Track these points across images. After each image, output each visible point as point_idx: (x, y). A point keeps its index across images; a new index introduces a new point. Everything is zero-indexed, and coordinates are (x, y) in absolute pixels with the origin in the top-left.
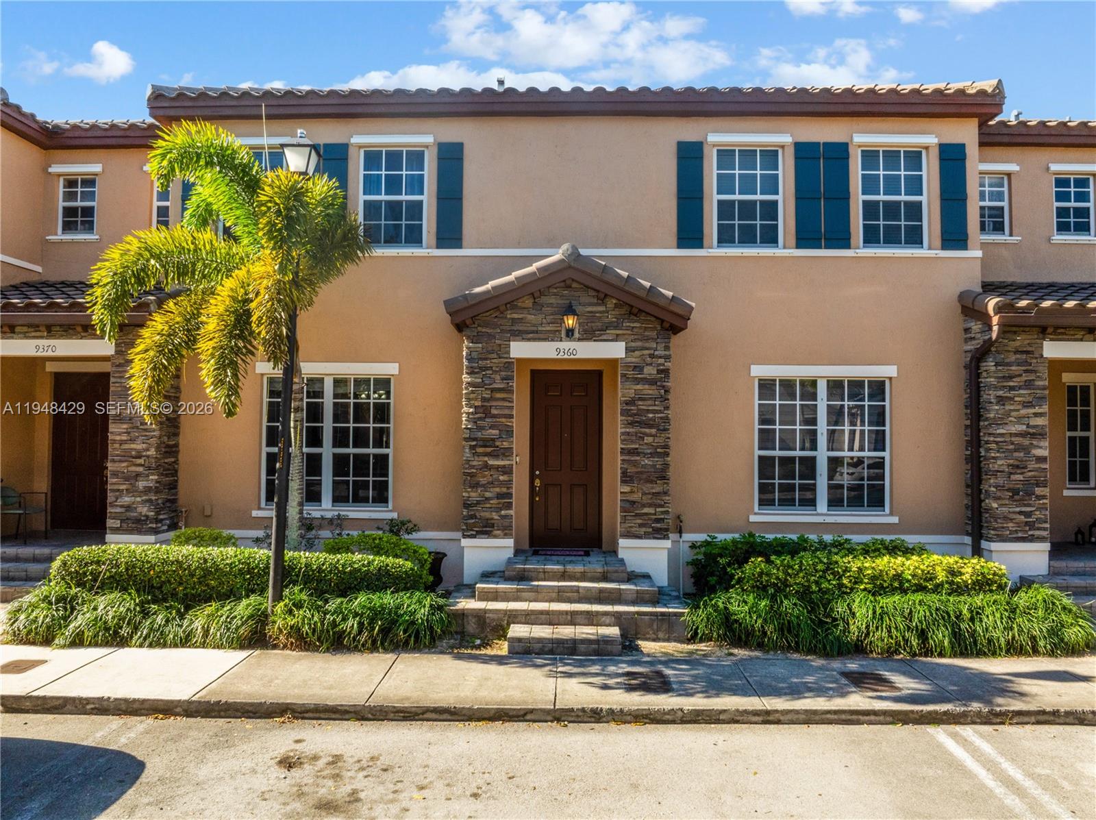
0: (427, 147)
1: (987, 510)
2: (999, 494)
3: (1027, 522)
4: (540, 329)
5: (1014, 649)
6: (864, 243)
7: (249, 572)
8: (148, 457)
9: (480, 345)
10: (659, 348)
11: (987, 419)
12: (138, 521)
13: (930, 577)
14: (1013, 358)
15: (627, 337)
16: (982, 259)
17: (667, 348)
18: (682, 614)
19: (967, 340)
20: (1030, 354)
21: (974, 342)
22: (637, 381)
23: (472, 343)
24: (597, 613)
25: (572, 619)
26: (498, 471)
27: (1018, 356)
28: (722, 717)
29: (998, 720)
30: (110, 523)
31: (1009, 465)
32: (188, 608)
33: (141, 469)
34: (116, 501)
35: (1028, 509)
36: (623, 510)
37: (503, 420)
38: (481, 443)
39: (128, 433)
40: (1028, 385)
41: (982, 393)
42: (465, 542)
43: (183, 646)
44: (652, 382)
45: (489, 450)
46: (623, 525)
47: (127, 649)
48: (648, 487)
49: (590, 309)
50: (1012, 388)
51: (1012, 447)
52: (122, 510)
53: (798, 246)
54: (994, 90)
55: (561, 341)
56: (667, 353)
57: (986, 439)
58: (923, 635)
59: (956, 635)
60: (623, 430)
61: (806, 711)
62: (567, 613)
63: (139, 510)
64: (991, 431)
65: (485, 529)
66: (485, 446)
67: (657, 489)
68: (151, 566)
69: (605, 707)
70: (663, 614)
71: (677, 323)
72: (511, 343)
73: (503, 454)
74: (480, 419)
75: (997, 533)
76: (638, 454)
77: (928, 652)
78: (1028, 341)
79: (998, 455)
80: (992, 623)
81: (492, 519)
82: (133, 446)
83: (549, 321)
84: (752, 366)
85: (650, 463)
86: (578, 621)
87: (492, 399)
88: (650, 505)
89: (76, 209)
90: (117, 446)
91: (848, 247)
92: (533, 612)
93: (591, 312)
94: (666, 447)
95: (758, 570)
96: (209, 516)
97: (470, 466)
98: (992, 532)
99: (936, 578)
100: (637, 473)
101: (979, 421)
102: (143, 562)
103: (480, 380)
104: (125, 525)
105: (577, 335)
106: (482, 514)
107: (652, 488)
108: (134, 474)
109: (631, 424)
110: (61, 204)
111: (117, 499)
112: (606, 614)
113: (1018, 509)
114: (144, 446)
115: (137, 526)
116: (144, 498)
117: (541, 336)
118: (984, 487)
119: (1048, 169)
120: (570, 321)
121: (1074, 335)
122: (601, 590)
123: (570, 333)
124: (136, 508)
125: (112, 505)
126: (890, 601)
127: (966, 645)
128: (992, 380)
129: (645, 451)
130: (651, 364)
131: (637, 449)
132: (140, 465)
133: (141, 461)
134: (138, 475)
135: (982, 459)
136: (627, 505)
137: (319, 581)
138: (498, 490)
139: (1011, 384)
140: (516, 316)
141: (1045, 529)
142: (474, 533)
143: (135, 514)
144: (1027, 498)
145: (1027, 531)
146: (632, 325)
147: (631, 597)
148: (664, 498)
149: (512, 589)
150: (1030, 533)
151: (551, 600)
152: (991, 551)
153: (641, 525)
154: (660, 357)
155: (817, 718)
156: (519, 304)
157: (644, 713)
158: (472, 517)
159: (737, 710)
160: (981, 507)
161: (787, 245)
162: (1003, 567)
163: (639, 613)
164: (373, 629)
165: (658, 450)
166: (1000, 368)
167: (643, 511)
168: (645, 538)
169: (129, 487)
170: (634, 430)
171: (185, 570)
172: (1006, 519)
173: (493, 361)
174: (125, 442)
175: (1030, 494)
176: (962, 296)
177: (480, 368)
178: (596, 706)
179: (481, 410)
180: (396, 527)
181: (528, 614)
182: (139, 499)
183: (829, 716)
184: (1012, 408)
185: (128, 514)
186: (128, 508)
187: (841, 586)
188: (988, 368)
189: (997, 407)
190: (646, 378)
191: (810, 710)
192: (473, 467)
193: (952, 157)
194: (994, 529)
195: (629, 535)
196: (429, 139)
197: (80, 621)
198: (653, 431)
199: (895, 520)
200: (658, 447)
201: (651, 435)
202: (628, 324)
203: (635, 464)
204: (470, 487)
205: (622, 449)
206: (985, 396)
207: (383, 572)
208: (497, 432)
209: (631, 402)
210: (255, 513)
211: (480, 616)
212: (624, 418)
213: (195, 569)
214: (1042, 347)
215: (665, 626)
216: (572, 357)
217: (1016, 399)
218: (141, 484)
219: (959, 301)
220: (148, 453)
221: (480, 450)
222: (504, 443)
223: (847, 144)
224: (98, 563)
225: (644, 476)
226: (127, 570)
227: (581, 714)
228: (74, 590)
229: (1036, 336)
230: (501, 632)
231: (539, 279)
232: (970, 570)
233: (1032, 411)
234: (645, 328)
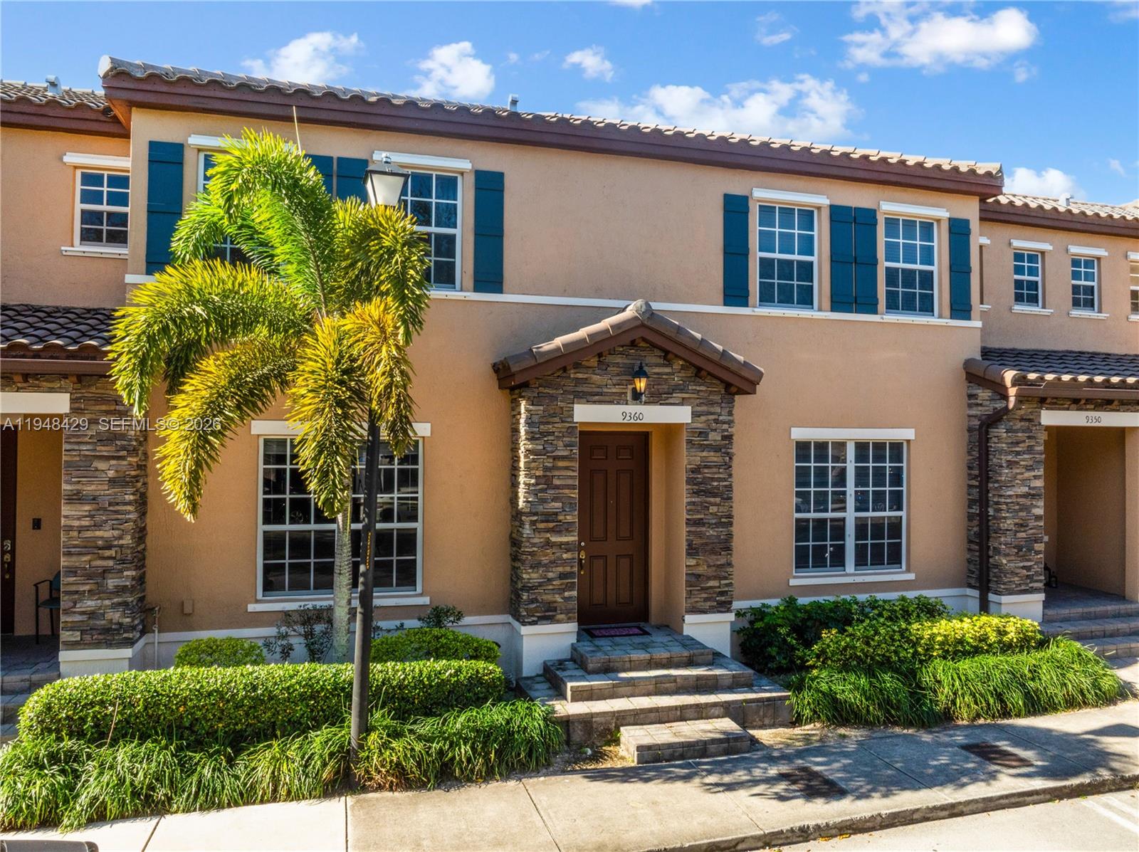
0: (462, 174)
1: (996, 566)
2: (1007, 551)
3: (1027, 576)
4: (605, 390)
5: (1072, 703)
6: (887, 308)
8: (121, 546)
9: (541, 408)
10: (723, 413)
11: (997, 481)
12: (106, 630)
13: (983, 639)
14: (1019, 425)
15: (692, 400)
16: (982, 330)
17: (730, 414)
18: (787, 698)
19: (970, 406)
20: (1031, 421)
21: (980, 408)
22: (703, 448)
23: (533, 405)
24: (707, 704)
25: (681, 714)
26: (561, 548)
27: (1023, 423)
29: (1128, 786)
30: (65, 636)
31: (1016, 524)
32: (238, 751)
33: (111, 563)
34: (74, 607)
35: (1029, 564)
36: (689, 584)
37: (567, 491)
38: (543, 518)
39: (92, 517)
40: (1030, 450)
41: (991, 457)
42: (525, 630)
43: (247, 803)
44: (717, 449)
45: (551, 525)
46: (689, 601)
47: (168, 817)
48: (713, 559)
49: (657, 370)
50: (1018, 453)
51: (1017, 507)
52: (84, 618)
53: (833, 309)
54: (996, 173)
55: (627, 404)
56: (730, 418)
57: (995, 500)
60: (689, 500)
61: (984, 799)
62: (676, 708)
63: (109, 616)
64: (1002, 493)
65: (548, 615)
66: (547, 521)
67: (722, 561)
68: (181, 701)
69: (812, 823)
70: (769, 699)
71: (745, 386)
72: (576, 406)
73: (567, 530)
74: (542, 491)
75: (1006, 587)
76: (704, 525)
78: (1030, 410)
79: (1007, 515)
80: (1048, 680)
81: (555, 602)
82: (98, 533)
83: (615, 382)
84: (792, 429)
85: (715, 534)
86: (687, 715)
87: (554, 468)
88: (715, 578)
90: (75, 534)
91: (875, 312)
92: (643, 711)
93: (658, 374)
94: (730, 516)
96: (190, 614)
97: (531, 543)
98: (1002, 586)
99: (988, 638)
100: (702, 544)
101: (988, 482)
102: (168, 696)
103: (541, 447)
104: (87, 638)
105: (644, 398)
106: (545, 597)
107: (717, 560)
108: (100, 570)
109: (697, 493)
111: (75, 603)
112: (715, 705)
113: (1022, 564)
114: (116, 533)
115: (105, 637)
116: (115, 600)
117: (607, 398)
118: (993, 544)
119: (1010, 244)
120: (641, 384)
121: (1062, 404)
122: (698, 678)
123: (637, 396)
124: (103, 615)
125: (67, 612)
126: (965, 665)
128: (1004, 445)
129: (711, 521)
130: (715, 430)
131: (702, 519)
132: (110, 558)
133: (112, 553)
134: (106, 571)
135: (990, 518)
136: (693, 579)
137: (404, 699)
138: (560, 569)
139: (1017, 449)
140: (580, 376)
141: (1040, 581)
142: (535, 619)
143: (103, 622)
144: (1028, 554)
145: (1028, 584)
146: (698, 388)
147: (728, 682)
148: (728, 570)
149: (608, 684)
150: (1031, 585)
151: (648, 694)
152: (1001, 604)
153: (706, 600)
154: (724, 423)
156: (583, 363)
157: (848, 824)
158: (532, 601)
159: (928, 808)
160: (988, 562)
161: (822, 307)
162: (1036, 624)
163: (746, 701)
164: (488, 753)
165: (723, 520)
166: (1010, 434)
167: (708, 585)
168: (710, 613)
169: (94, 587)
170: (699, 500)
172: (1014, 573)
173: (556, 425)
174: (87, 528)
175: (1030, 549)
176: (968, 364)
177: (541, 433)
178: (801, 824)
179: (543, 481)
180: (437, 616)
181: (637, 714)
182: (107, 602)
183: (1002, 801)
184: (1018, 471)
185: (91, 622)
186: (92, 614)
187: (916, 653)
188: (999, 434)
189: (1007, 471)
190: (711, 445)
191: (988, 798)
192: (534, 545)
193: (959, 230)
194: (1004, 584)
195: (694, 610)
196: (466, 165)
197: (93, 786)
198: (718, 500)
199: (911, 576)
200: (722, 517)
201: (715, 504)
202: (694, 387)
203: (700, 535)
204: (531, 567)
205: (687, 519)
206: (994, 460)
208: (559, 505)
209: (696, 470)
210: (252, 607)
211: (586, 721)
212: (690, 487)
214: (1040, 416)
215: (770, 712)
216: (638, 421)
217: (1022, 463)
218: (111, 583)
219: (964, 369)
220: (121, 542)
221: (542, 526)
222: (568, 517)
223: (875, 211)
224: (102, 703)
225: (709, 548)
226: (146, 708)
227: (790, 834)
228: (68, 744)
229: (1035, 406)
230: (609, 737)
231: (611, 337)
232: (1013, 629)
233: (1033, 474)
234: (711, 391)
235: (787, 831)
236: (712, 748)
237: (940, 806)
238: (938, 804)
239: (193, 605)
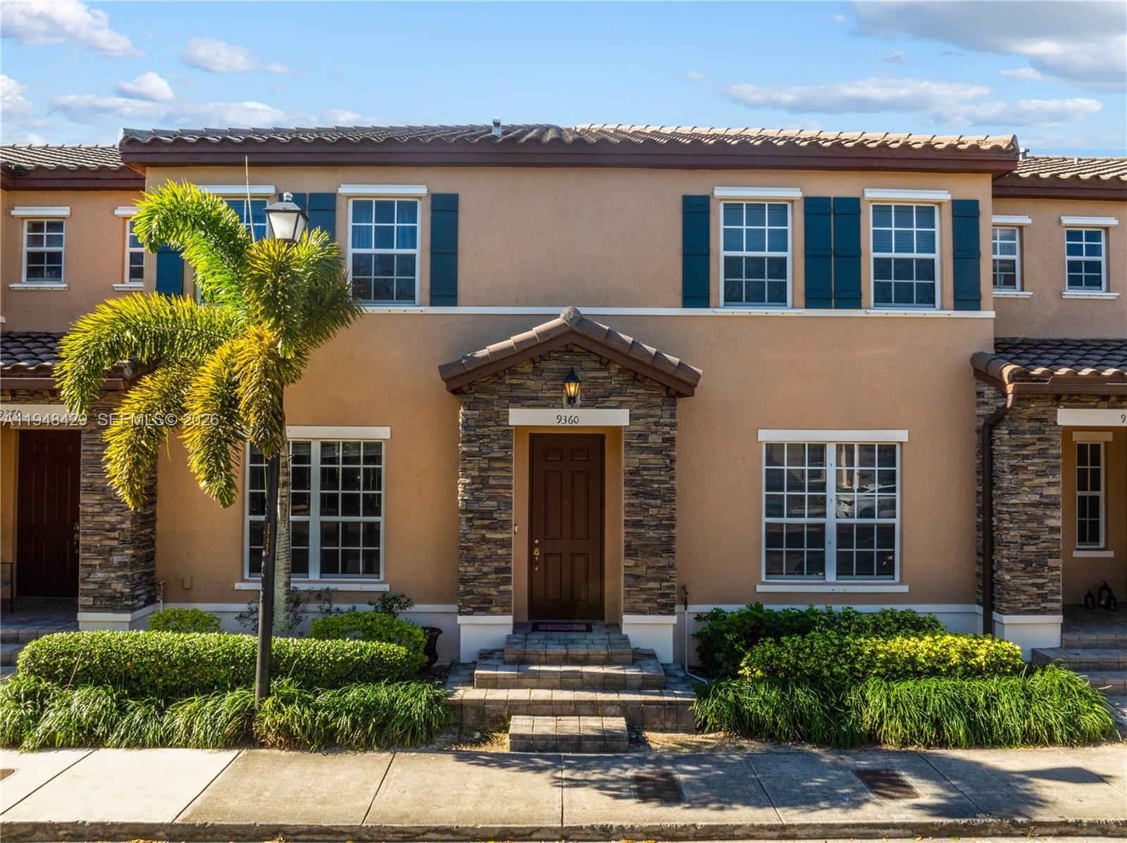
0: (420, 198)
1: (999, 582)
2: (1011, 566)
3: (1039, 594)
4: (540, 395)
5: (1031, 739)
6: (875, 302)
7: (234, 662)
8: (123, 530)
9: (477, 412)
10: (664, 416)
11: (1000, 488)
12: (112, 598)
13: (944, 660)
14: (1027, 426)
15: (631, 403)
16: (996, 321)
17: (673, 416)
18: (691, 703)
19: (979, 404)
20: (1044, 422)
21: (987, 407)
22: (642, 450)
23: (469, 409)
24: (602, 702)
25: (576, 709)
26: (496, 545)
27: (1032, 424)
28: (736, 833)
29: (1020, 832)
30: (82, 600)
31: (1022, 536)
32: (168, 703)
33: (115, 543)
34: (88, 577)
35: (1041, 581)
36: (627, 585)
37: (502, 491)
38: (477, 515)
39: (101, 505)
40: (1042, 453)
41: (995, 461)
42: (461, 619)
43: (164, 746)
44: (657, 451)
45: (487, 522)
46: (627, 601)
47: (102, 750)
48: (652, 561)
49: (592, 374)
50: (1025, 457)
51: (1025, 517)
52: (96, 586)
53: (808, 306)
54: (1008, 146)
55: (562, 408)
56: (673, 420)
57: (998, 509)
58: (937, 724)
59: (972, 725)
60: (627, 501)
61: (823, 825)
62: (570, 702)
63: (113, 586)
64: (1004, 501)
65: (483, 606)
66: (483, 519)
67: (662, 563)
68: (128, 657)
69: (616, 824)
70: (670, 703)
71: (683, 390)
72: (510, 410)
73: (502, 527)
74: (477, 490)
75: (1010, 605)
76: (643, 526)
77: (943, 744)
78: (1042, 409)
79: (1011, 525)
80: (1008, 710)
81: (491, 595)
82: (106, 518)
83: (549, 387)
84: (760, 431)
85: (656, 535)
86: (582, 711)
87: (490, 469)
88: (655, 580)
89: (42, 254)
90: (89, 518)
91: (859, 306)
92: (535, 702)
93: (594, 378)
94: (672, 518)
95: (768, 653)
96: (189, 589)
97: (467, 539)
98: (1004, 605)
99: (950, 659)
100: (642, 546)
101: (992, 489)
102: (119, 653)
103: (477, 449)
104: (98, 603)
105: (579, 402)
106: (480, 590)
107: (658, 562)
108: (107, 548)
109: (636, 495)
110: (26, 249)
111: (89, 574)
112: (611, 703)
113: (1031, 581)
114: (119, 518)
115: (112, 603)
116: (119, 573)
117: (542, 403)
118: (997, 558)
119: (1060, 222)
120: (572, 389)
121: (1087, 402)
122: (606, 676)
123: (571, 400)
124: (110, 585)
125: (84, 581)
126: (902, 688)
127: (982, 736)
128: (1006, 448)
129: (650, 523)
130: (656, 433)
131: (641, 521)
132: (114, 539)
133: (116, 534)
134: (112, 550)
135: (994, 529)
136: (632, 580)
137: (309, 671)
138: (496, 564)
139: (1025, 452)
140: (514, 381)
141: (1058, 601)
142: (471, 610)
143: (110, 591)
144: (1040, 569)
145: (1039, 604)
146: (636, 391)
147: (638, 682)
148: (669, 572)
149: (513, 675)
150: (1043, 605)
151: (553, 688)
152: (1003, 624)
153: (645, 601)
154: (666, 425)
155: (835, 832)
156: (518, 369)
157: (656, 830)
158: (468, 593)
159: (752, 826)
160: (993, 577)
161: (796, 304)
162: (1017, 647)
163: (645, 702)
164: (368, 726)
165: (664, 522)
166: (1013, 436)
167: (647, 586)
168: (650, 614)
169: (102, 561)
170: (638, 501)
171: (165, 661)
172: (1019, 591)
173: (491, 428)
174: (98, 514)
175: (1043, 565)
176: (975, 358)
177: (477, 436)
178: (604, 823)
179: (478, 481)
180: (388, 603)
181: (530, 705)
182: (113, 575)
183: (847, 830)
184: (1025, 477)
185: (101, 590)
186: (102, 584)
187: (852, 670)
188: (1001, 436)
189: (1010, 477)
190: (651, 447)
191: (828, 824)
192: (469, 540)
193: (966, 214)
194: (1007, 602)
195: (633, 611)
196: (422, 190)
197: (51, 720)
198: (659, 502)
199: (905, 589)
200: (662, 519)
201: (656, 507)
202: (632, 391)
203: (639, 536)
204: (467, 561)
205: (626, 521)
206: (998, 464)
207: (377, 660)
208: (495, 503)
209: (635, 472)
210: (238, 586)
211: (480, 706)
212: (627, 488)
213: (176, 660)
214: (1056, 415)
215: (673, 716)
216: (574, 424)
217: (1030, 468)
218: (116, 559)
219: (972, 364)
220: (124, 526)
221: (477, 523)
222: (503, 515)
223: (858, 199)
224: (70, 654)
225: (648, 549)
226: (102, 661)
227: (590, 832)
228: (44, 685)
229: (1050, 404)
230: (502, 724)
231: (539, 345)
232: (984, 652)
233: (1046, 480)
234: (650, 394)
235: (587, 827)
236: (588, 744)
237: (768, 825)
238: (766, 823)
239: (192, 581)
